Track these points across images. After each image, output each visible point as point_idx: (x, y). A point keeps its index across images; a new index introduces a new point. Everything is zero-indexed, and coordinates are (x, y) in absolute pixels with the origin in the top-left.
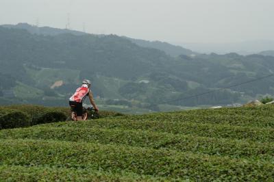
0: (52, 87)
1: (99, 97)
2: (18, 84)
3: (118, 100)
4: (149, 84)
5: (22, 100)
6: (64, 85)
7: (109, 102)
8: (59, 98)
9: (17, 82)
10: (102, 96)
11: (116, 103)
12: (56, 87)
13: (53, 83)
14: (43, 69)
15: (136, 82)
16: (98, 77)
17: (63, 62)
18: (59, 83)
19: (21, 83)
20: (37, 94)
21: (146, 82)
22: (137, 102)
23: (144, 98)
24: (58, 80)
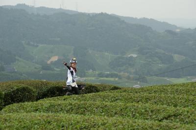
0: (49, 62)
1: (91, 71)
2: (18, 60)
3: (108, 73)
4: (136, 57)
5: (21, 75)
6: (59, 60)
7: (101, 75)
8: (55, 72)
9: (17, 58)
10: (94, 70)
11: (107, 76)
12: (52, 62)
13: (50, 58)
14: (40, 45)
15: (125, 56)
16: (90, 52)
17: (59, 39)
18: (55, 59)
19: (20, 59)
20: (36, 68)
21: (135, 56)
22: (127, 74)
23: (133, 70)
24: (54, 56)
